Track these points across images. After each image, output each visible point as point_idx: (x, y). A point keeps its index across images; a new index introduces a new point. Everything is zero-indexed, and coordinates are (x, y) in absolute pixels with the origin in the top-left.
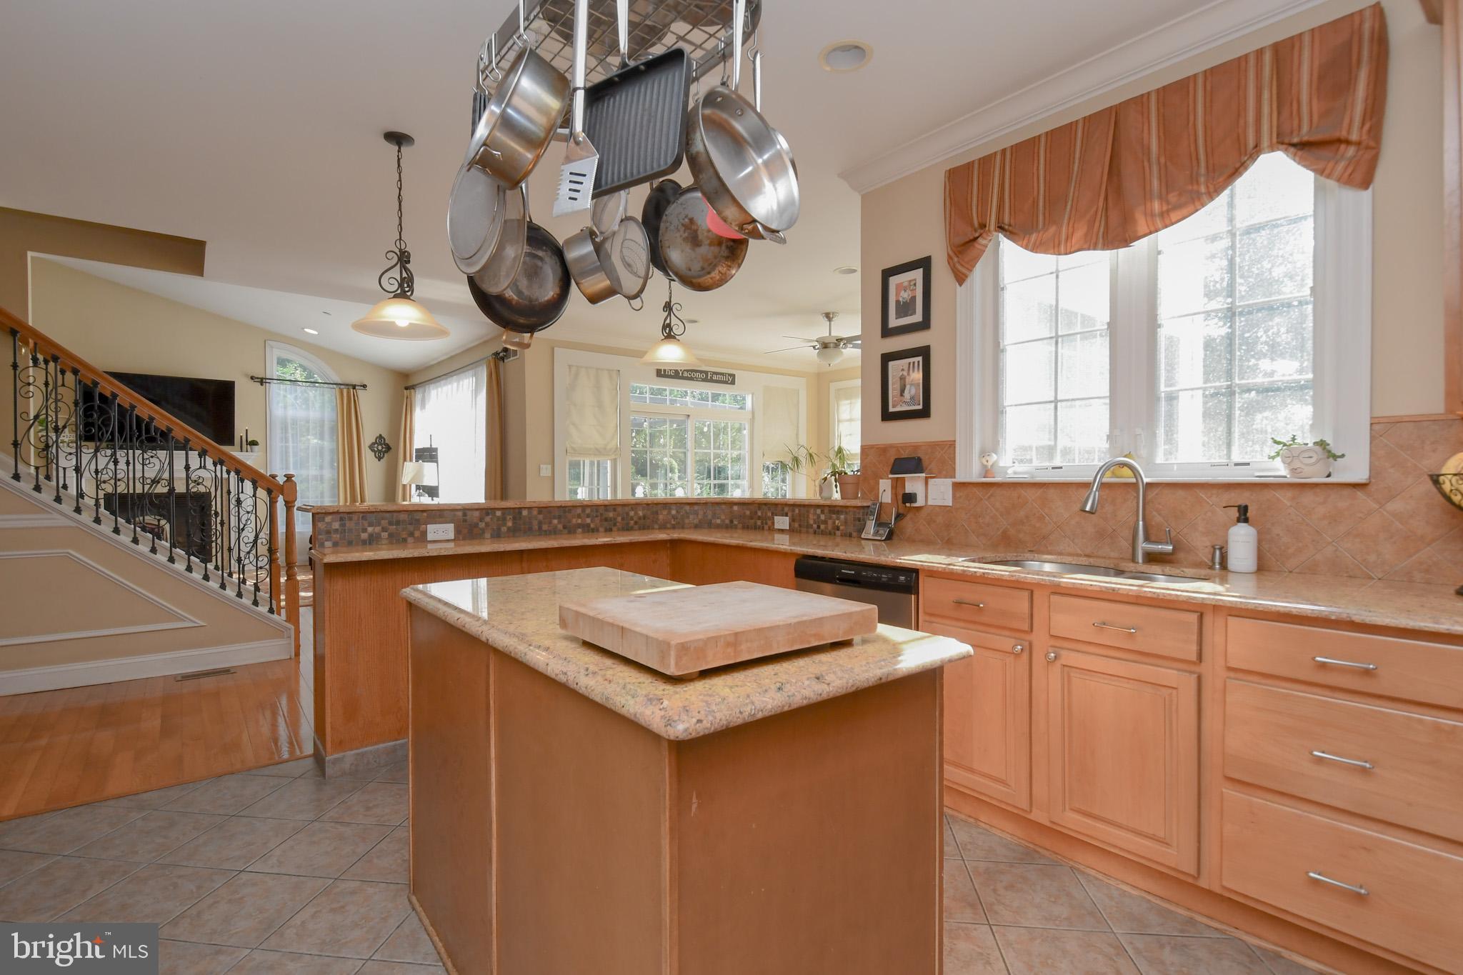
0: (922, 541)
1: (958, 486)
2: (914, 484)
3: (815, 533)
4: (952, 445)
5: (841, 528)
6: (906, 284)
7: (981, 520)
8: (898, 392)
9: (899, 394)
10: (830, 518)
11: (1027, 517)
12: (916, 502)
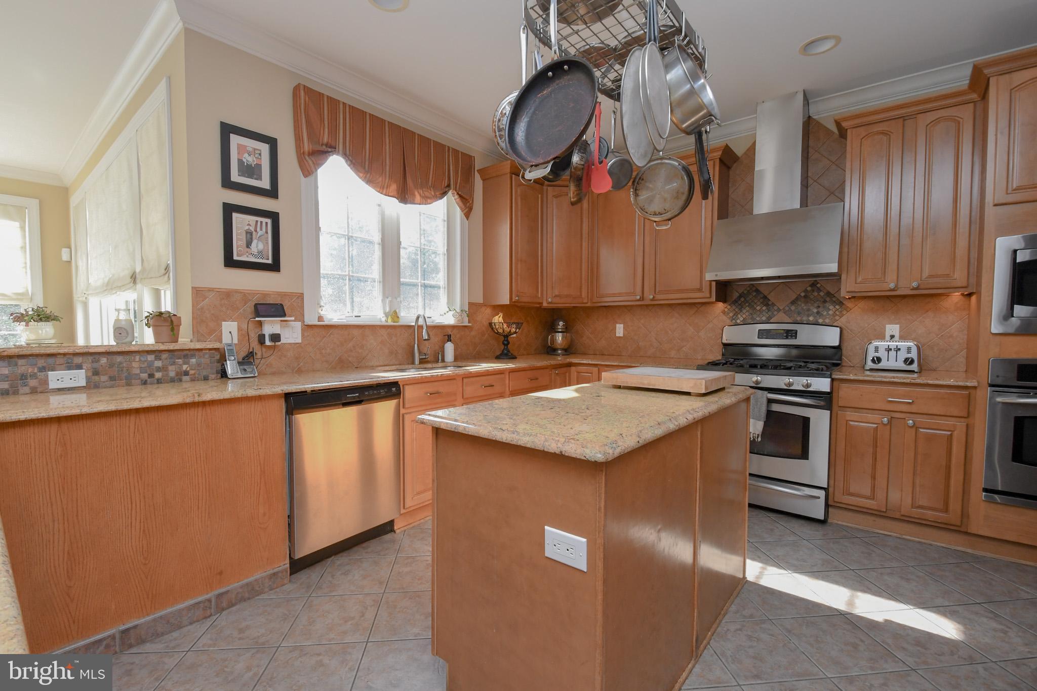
0: (273, 374)
1: (308, 328)
2: (271, 326)
3: (145, 383)
4: (301, 296)
5: (192, 372)
6: (250, 149)
7: (324, 351)
8: (243, 243)
9: (245, 245)
10: (174, 363)
11: (354, 347)
12: (280, 341)
